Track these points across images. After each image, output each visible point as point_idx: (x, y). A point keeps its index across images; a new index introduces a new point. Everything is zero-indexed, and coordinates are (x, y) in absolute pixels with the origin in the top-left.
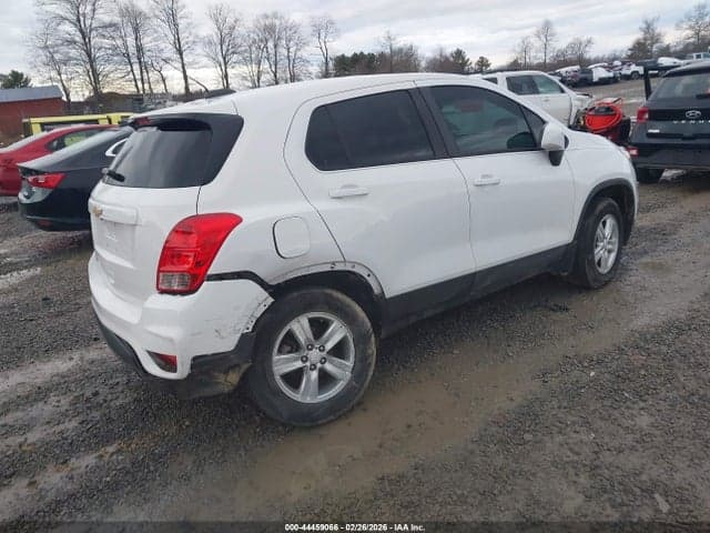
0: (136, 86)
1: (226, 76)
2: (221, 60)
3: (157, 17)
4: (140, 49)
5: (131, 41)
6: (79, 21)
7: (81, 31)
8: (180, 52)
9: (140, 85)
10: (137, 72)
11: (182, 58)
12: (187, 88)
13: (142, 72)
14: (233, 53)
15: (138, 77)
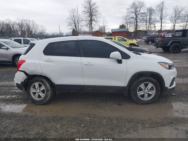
0: (147, 28)
1: (175, 26)
2: (174, 21)
3: (157, 10)
4: (150, 19)
5: (148, 17)
6: (136, 12)
7: (136, 15)
8: (161, 19)
9: (148, 28)
10: (148, 25)
11: (161, 21)
12: (161, 29)
13: (149, 25)
14: (179, 19)
15: (148, 26)
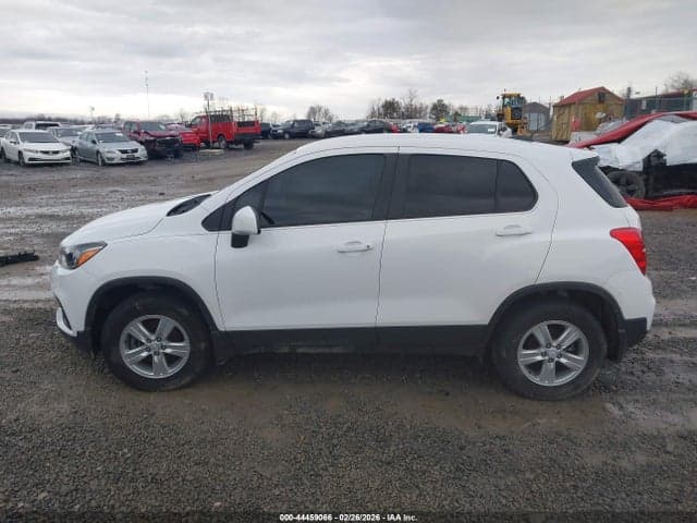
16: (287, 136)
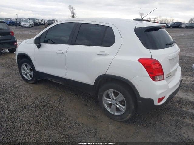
16: (171, 27)
